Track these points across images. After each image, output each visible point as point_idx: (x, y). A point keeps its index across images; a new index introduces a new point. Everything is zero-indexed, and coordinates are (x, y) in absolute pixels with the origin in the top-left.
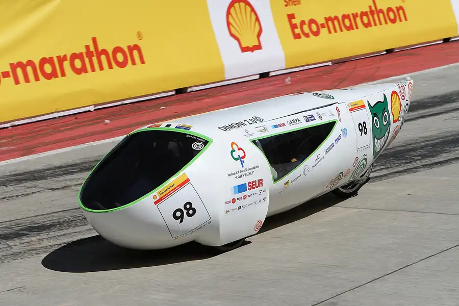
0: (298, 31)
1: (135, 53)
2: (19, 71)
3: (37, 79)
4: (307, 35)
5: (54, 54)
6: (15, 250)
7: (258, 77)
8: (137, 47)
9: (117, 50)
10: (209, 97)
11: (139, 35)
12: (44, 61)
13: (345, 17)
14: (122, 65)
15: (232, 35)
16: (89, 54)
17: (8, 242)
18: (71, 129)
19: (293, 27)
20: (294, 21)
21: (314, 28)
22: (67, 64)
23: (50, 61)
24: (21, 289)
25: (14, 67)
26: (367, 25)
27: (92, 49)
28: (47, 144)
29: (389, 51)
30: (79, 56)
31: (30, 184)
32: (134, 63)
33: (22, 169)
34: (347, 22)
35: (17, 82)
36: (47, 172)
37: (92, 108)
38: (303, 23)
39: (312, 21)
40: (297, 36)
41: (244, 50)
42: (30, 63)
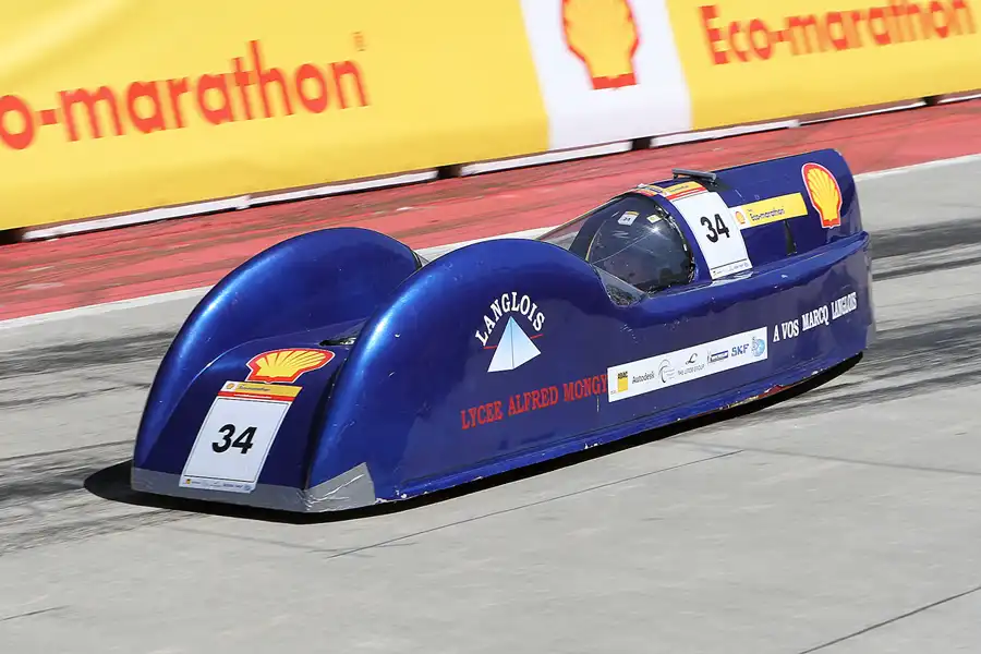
0: (722, 46)
1: (347, 80)
2: (79, 110)
3: (119, 131)
4: (742, 56)
5: (160, 74)
6: (51, 520)
7: (624, 147)
8: (349, 68)
9: (307, 71)
10: (511, 189)
11: (359, 40)
12: (136, 90)
13: (834, 18)
14: (317, 106)
15: (572, 49)
16: (242, 79)
17: (35, 504)
18: (192, 248)
19: (714, 35)
20: (715, 23)
21: (761, 40)
22: (187, 100)
23: (149, 89)
24: (57, 612)
25: (68, 99)
26: (883, 39)
27: (248, 66)
28: (139, 280)
29: (931, 101)
30: (217, 82)
31: (90, 370)
32: (343, 105)
33: (75, 335)
34: (837, 31)
35: (73, 135)
36: (136, 344)
37: (242, 203)
38: (734, 28)
39: (757, 26)
40: (720, 58)
41: (600, 83)
42: (105, 93)
